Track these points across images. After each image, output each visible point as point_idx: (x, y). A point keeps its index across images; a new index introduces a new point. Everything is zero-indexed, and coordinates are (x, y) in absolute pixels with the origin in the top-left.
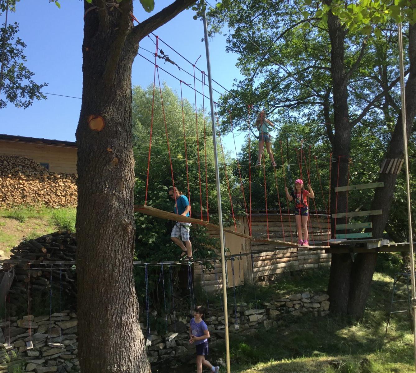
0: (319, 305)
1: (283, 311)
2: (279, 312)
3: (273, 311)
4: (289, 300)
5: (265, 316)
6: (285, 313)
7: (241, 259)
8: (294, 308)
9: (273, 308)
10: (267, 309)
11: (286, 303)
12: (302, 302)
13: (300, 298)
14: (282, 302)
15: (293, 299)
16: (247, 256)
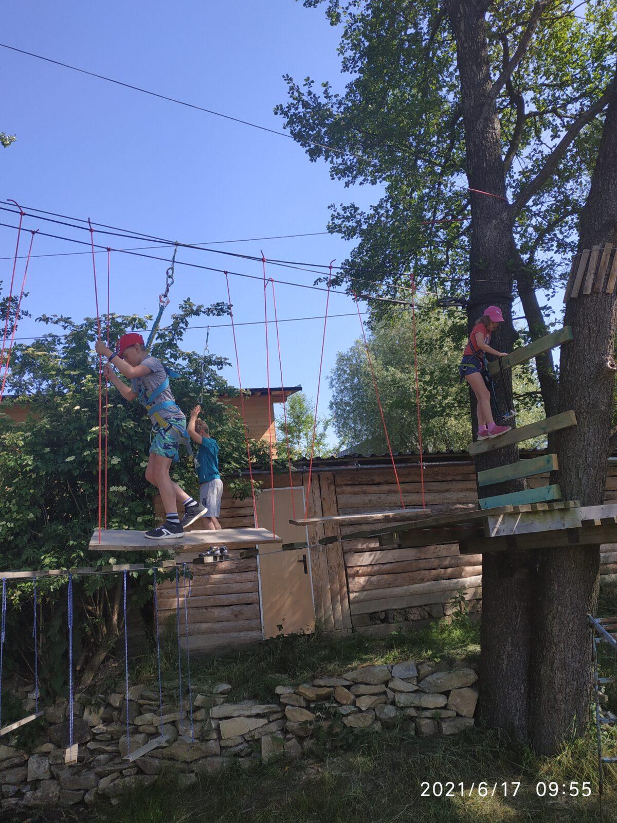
0: (441, 701)
1: (319, 713)
2: (312, 715)
3: (295, 710)
4: (348, 683)
5: (273, 721)
6: (325, 719)
7: (306, 572)
8: (356, 707)
9: (295, 703)
10: (280, 704)
11: (335, 689)
12: (388, 691)
13: (386, 679)
14: (320, 686)
15: (360, 680)
16: (329, 565)
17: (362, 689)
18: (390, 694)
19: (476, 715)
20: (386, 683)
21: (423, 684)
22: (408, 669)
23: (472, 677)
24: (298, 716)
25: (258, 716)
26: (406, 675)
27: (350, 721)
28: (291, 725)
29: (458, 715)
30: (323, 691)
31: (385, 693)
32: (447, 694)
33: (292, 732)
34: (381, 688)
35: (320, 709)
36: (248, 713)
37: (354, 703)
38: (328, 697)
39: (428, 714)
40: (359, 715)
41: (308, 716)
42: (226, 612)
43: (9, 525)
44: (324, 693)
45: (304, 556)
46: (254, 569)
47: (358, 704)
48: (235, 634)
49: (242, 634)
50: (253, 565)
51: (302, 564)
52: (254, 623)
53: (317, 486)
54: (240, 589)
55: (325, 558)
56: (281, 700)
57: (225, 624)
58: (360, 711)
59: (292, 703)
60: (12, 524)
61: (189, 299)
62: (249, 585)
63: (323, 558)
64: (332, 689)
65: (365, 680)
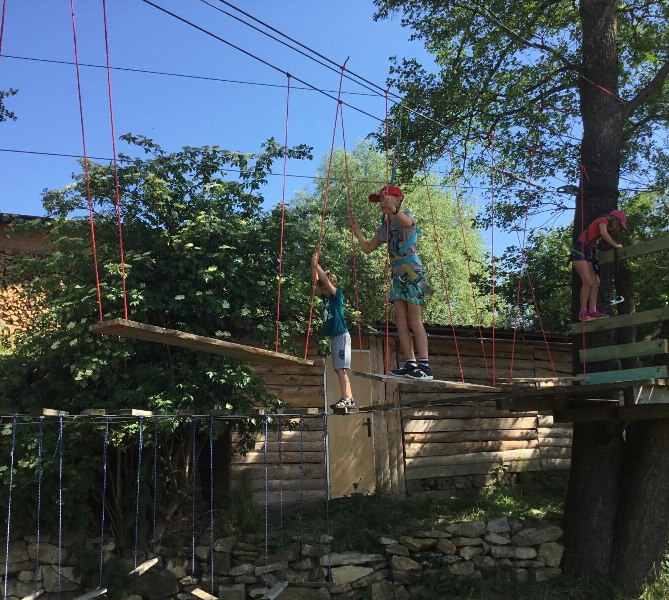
0: (532, 553)
1: (426, 562)
2: (417, 564)
3: (402, 560)
4: (450, 536)
5: (378, 570)
6: (432, 568)
7: (370, 435)
8: (460, 557)
9: (402, 553)
10: (385, 554)
11: (438, 541)
12: (484, 544)
13: (482, 533)
14: (426, 538)
15: (460, 533)
16: (389, 430)
17: (464, 541)
18: (487, 547)
19: (562, 566)
20: (482, 537)
21: (516, 539)
22: (502, 525)
23: (560, 533)
24: (405, 565)
25: (366, 565)
26: (500, 529)
27: (455, 569)
28: (397, 573)
29: (547, 566)
30: (429, 542)
31: (481, 546)
32: (537, 547)
33: (399, 580)
34: (478, 541)
35: (428, 559)
36: (357, 562)
37: (458, 554)
38: (433, 548)
39: (523, 564)
40: (463, 565)
41: (412, 565)
42: (296, 470)
43: (101, 362)
44: (430, 543)
45: (369, 420)
46: (322, 429)
47: (462, 554)
48: (304, 493)
49: (311, 493)
50: (322, 425)
51: (367, 427)
52: (322, 482)
53: (382, 351)
54: (310, 448)
55: (386, 423)
56: (387, 550)
57: (294, 482)
58: (464, 560)
59: (398, 553)
60: (105, 362)
61: (273, 139)
62: (319, 444)
63: (384, 423)
64: (435, 541)
65: (464, 534)
